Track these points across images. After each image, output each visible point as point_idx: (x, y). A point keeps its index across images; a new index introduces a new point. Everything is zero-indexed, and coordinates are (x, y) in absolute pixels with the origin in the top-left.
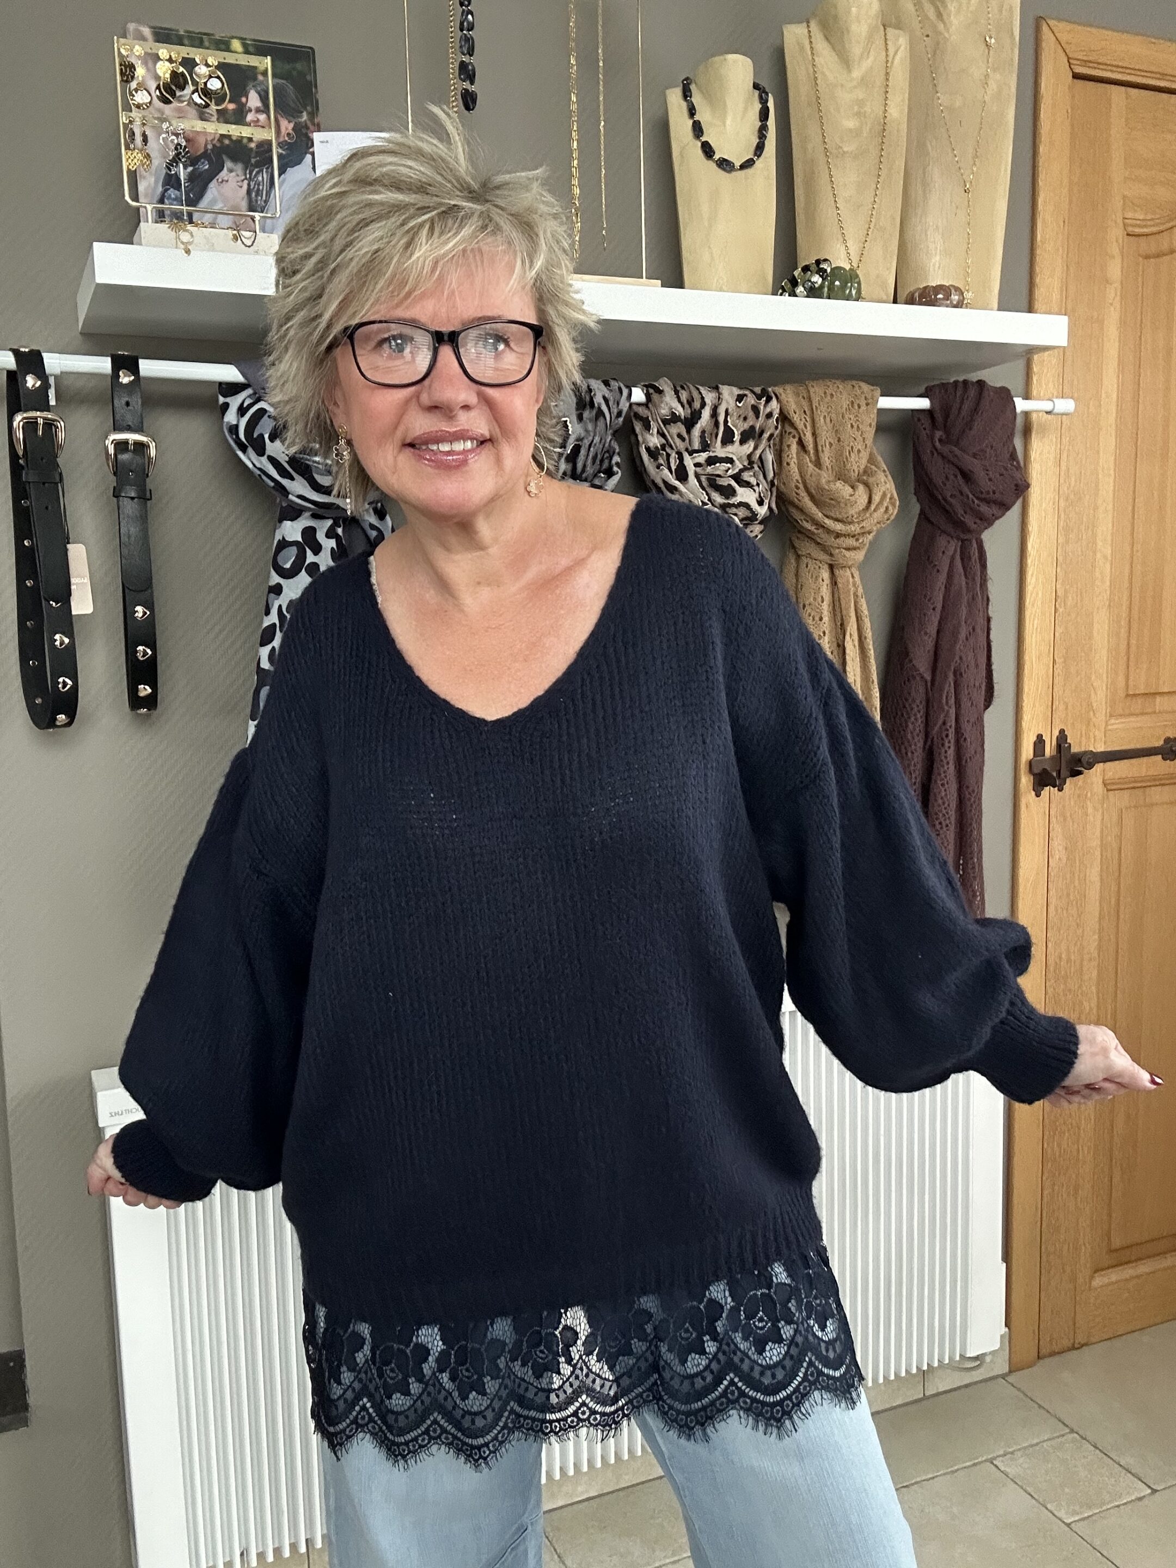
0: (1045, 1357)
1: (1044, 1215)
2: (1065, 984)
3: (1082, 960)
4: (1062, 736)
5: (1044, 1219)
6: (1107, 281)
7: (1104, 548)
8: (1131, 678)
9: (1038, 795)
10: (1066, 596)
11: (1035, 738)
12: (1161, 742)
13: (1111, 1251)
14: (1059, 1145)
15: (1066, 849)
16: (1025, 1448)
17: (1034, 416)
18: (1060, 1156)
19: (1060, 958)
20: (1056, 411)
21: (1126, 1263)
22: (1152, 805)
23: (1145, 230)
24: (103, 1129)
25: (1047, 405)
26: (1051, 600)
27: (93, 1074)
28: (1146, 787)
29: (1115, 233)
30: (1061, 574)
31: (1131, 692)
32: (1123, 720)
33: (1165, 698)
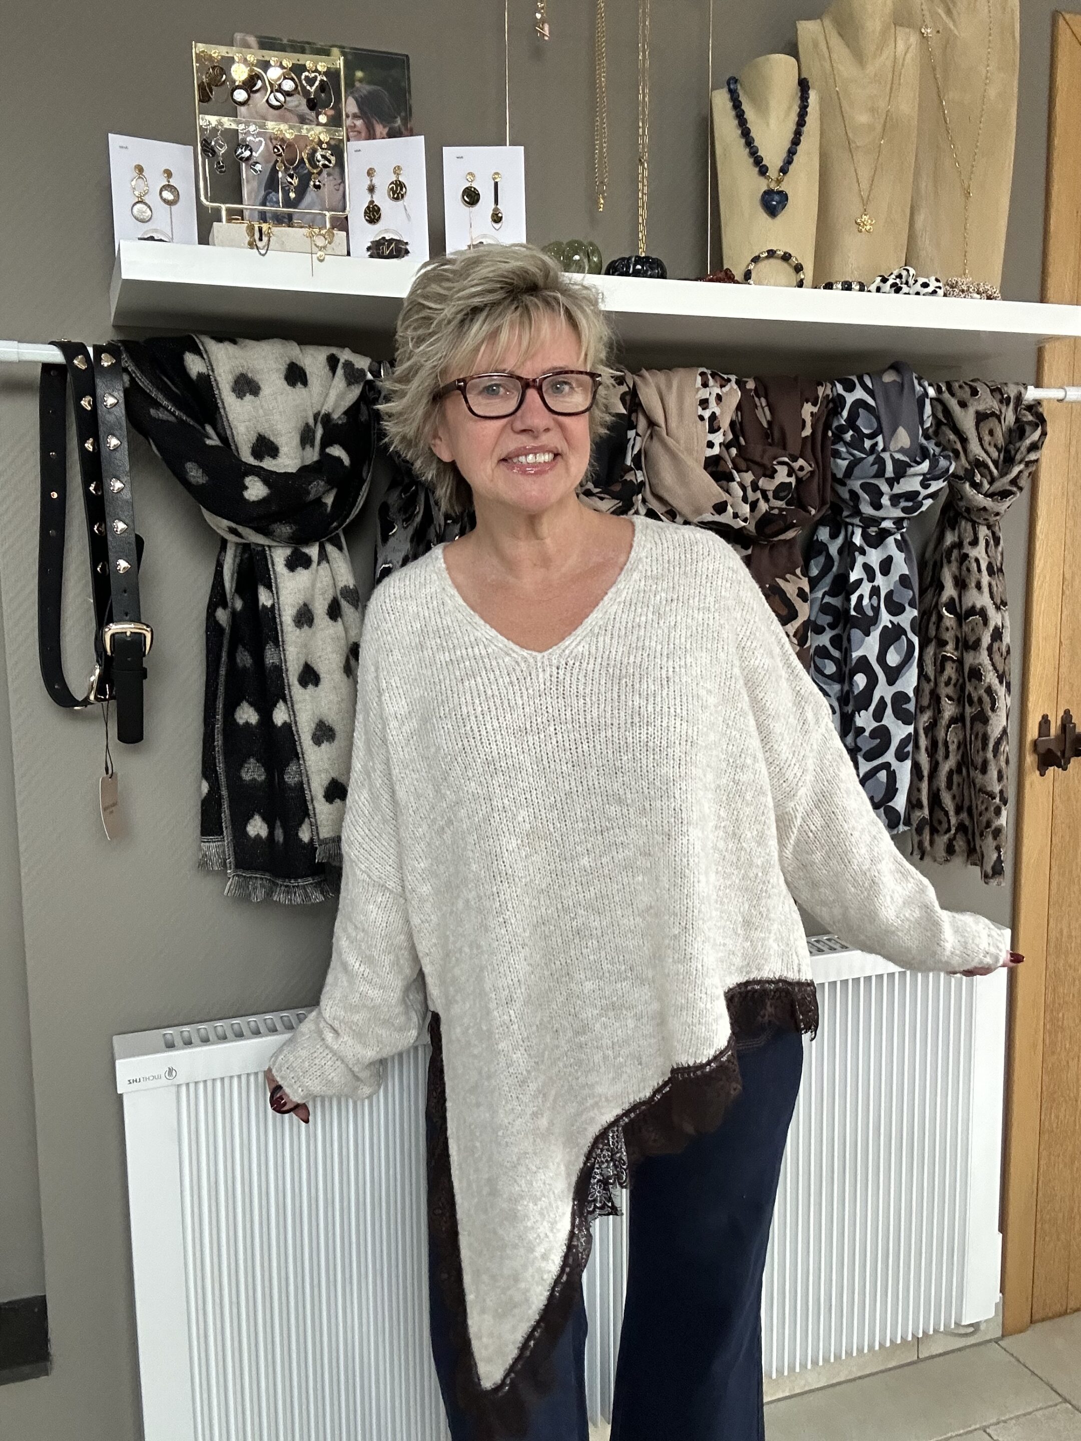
0: (1036, 1322)
1: (1040, 1182)
2: (1066, 958)
4: (1067, 715)
5: (1040, 1188)
10: (1073, 580)
11: (1040, 719)
14: (1057, 1117)
15: (1069, 827)
16: (1018, 1417)
17: (1044, 404)
18: (1057, 1128)
19: (1062, 935)
20: (1068, 399)
24: (121, 1095)
25: (1058, 394)
26: (1059, 583)
27: (115, 1038)
30: (1068, 557)
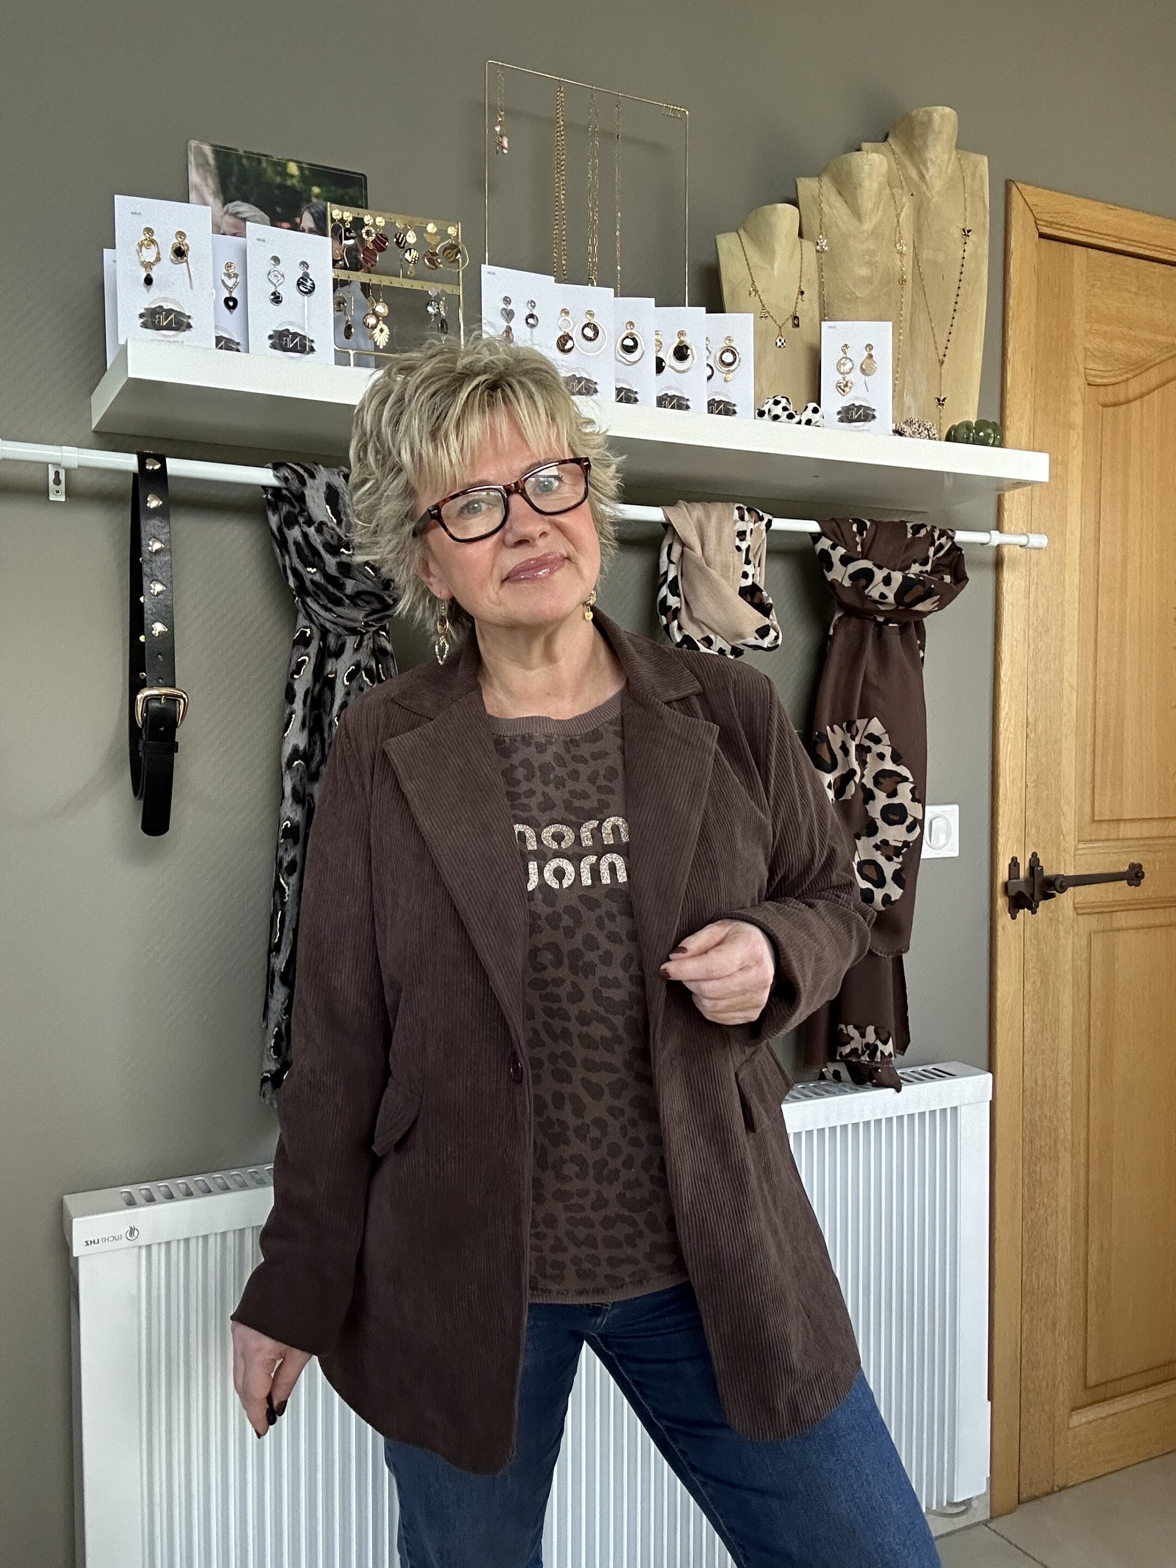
0: (1024, 1502)
1: (1023, 1349)
2: (1042, 1108)
3: (1057, 1085)
4: (1035, 858)
5: (1023, 1354)
6: (1071, 426)
7: (1071, 679)
8: (1097, 804)
9: (1014, 917)
10: (1035, 724)
11: (1010, 861)
12: (1127, 868)
13: (1086, 1387)
14: (1038, 1277)
15: (1040, 972)
17: (1006, 549)
18: (1038, 1289)
19: (1036, 1082)
20: (1029, 545)
21: (1103, 1400)
22: (1119, 930)
23: (1105, 381)
24: (77, 1259)
25: (1023, 540)
26: (1023, 726)
27: (67, 1198)
28: (1112, 912)
29: (1078, 382)
30: (1031, 701)
31: (1096, 818)
32: (1091, 845)
33: (1128, 825)
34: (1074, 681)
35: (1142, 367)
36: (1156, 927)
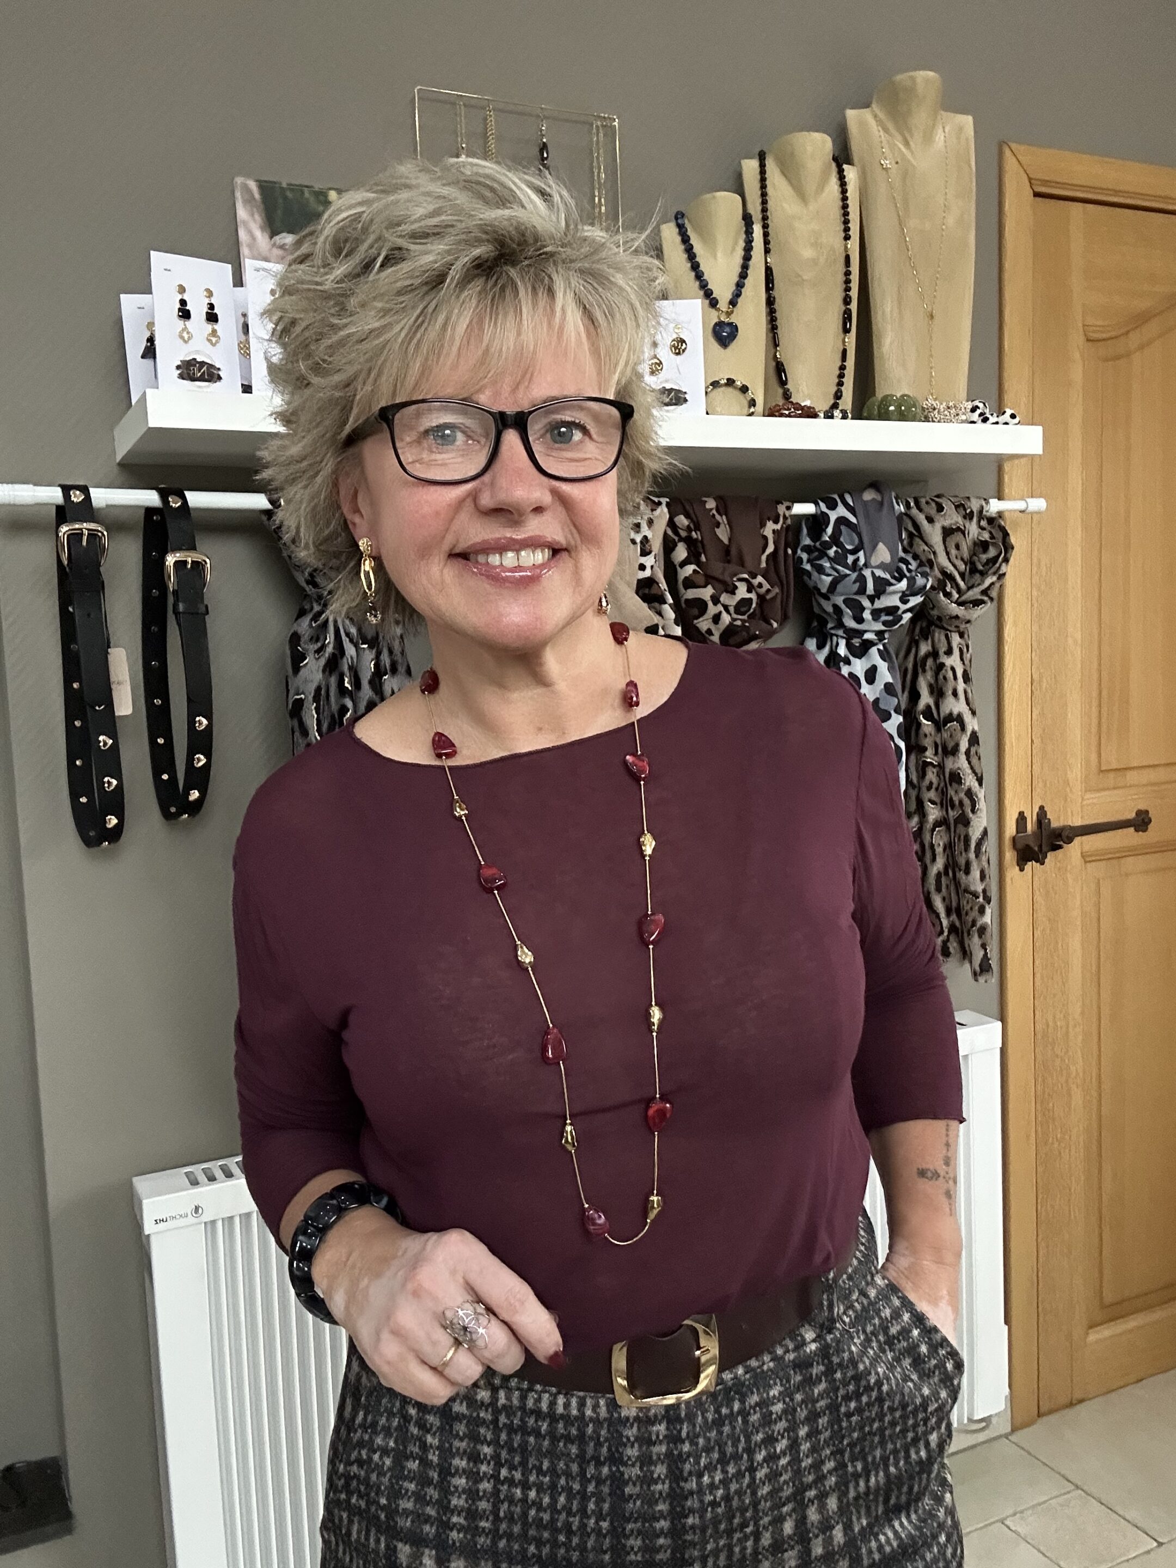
0: (1043, 1415)
1: (1040, 1274)
2: (1053, 1049)
3: (1068, 1027)
4: (1042, 812)
5: (1040, 1279)
6: (1070, 385)
7: (1075, 633)
8: (1103, 754)
9: (1022, 870)
10: (1040, 681)
11: (1016, 816)
12: (1134, 815)
13: (1101, 1306)
14: (1052, 1207)
15: (1049, 920)
16: (1033, 1507)
17: (1006, 514)
18: (1053, 1218)
19: (1048, 1026)
20: (1029, 510)
21: (1117, 1318)
22: (1127, 874)
23: (1106, 335)
24: (148, 1235)
25: (1020, 505)
26: (1028, 684)
27: (135, 1180)
28: (1119, 858)
29: (1077, 339)
30: (1035, 659)
31: (1103, 768)
32: (1098, 795)
33: (1135, 773)
34: (1078, 636)
35: (1142, 319)
36: (1164, 869)
